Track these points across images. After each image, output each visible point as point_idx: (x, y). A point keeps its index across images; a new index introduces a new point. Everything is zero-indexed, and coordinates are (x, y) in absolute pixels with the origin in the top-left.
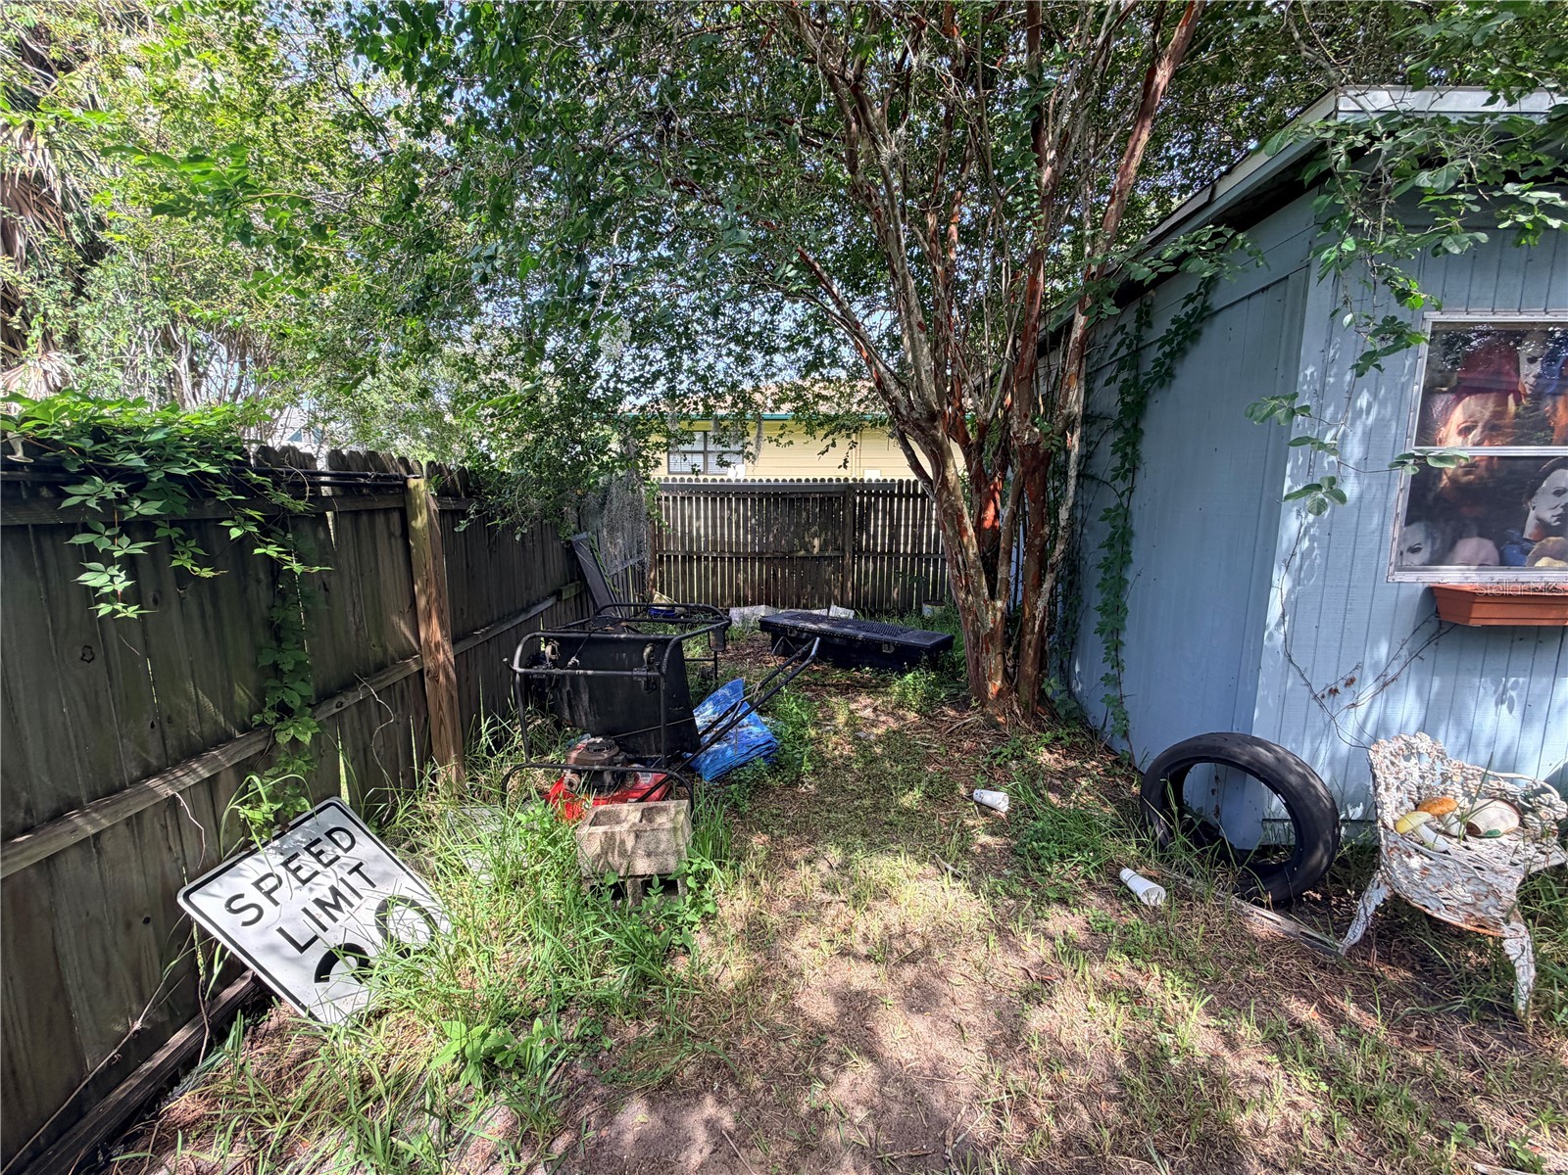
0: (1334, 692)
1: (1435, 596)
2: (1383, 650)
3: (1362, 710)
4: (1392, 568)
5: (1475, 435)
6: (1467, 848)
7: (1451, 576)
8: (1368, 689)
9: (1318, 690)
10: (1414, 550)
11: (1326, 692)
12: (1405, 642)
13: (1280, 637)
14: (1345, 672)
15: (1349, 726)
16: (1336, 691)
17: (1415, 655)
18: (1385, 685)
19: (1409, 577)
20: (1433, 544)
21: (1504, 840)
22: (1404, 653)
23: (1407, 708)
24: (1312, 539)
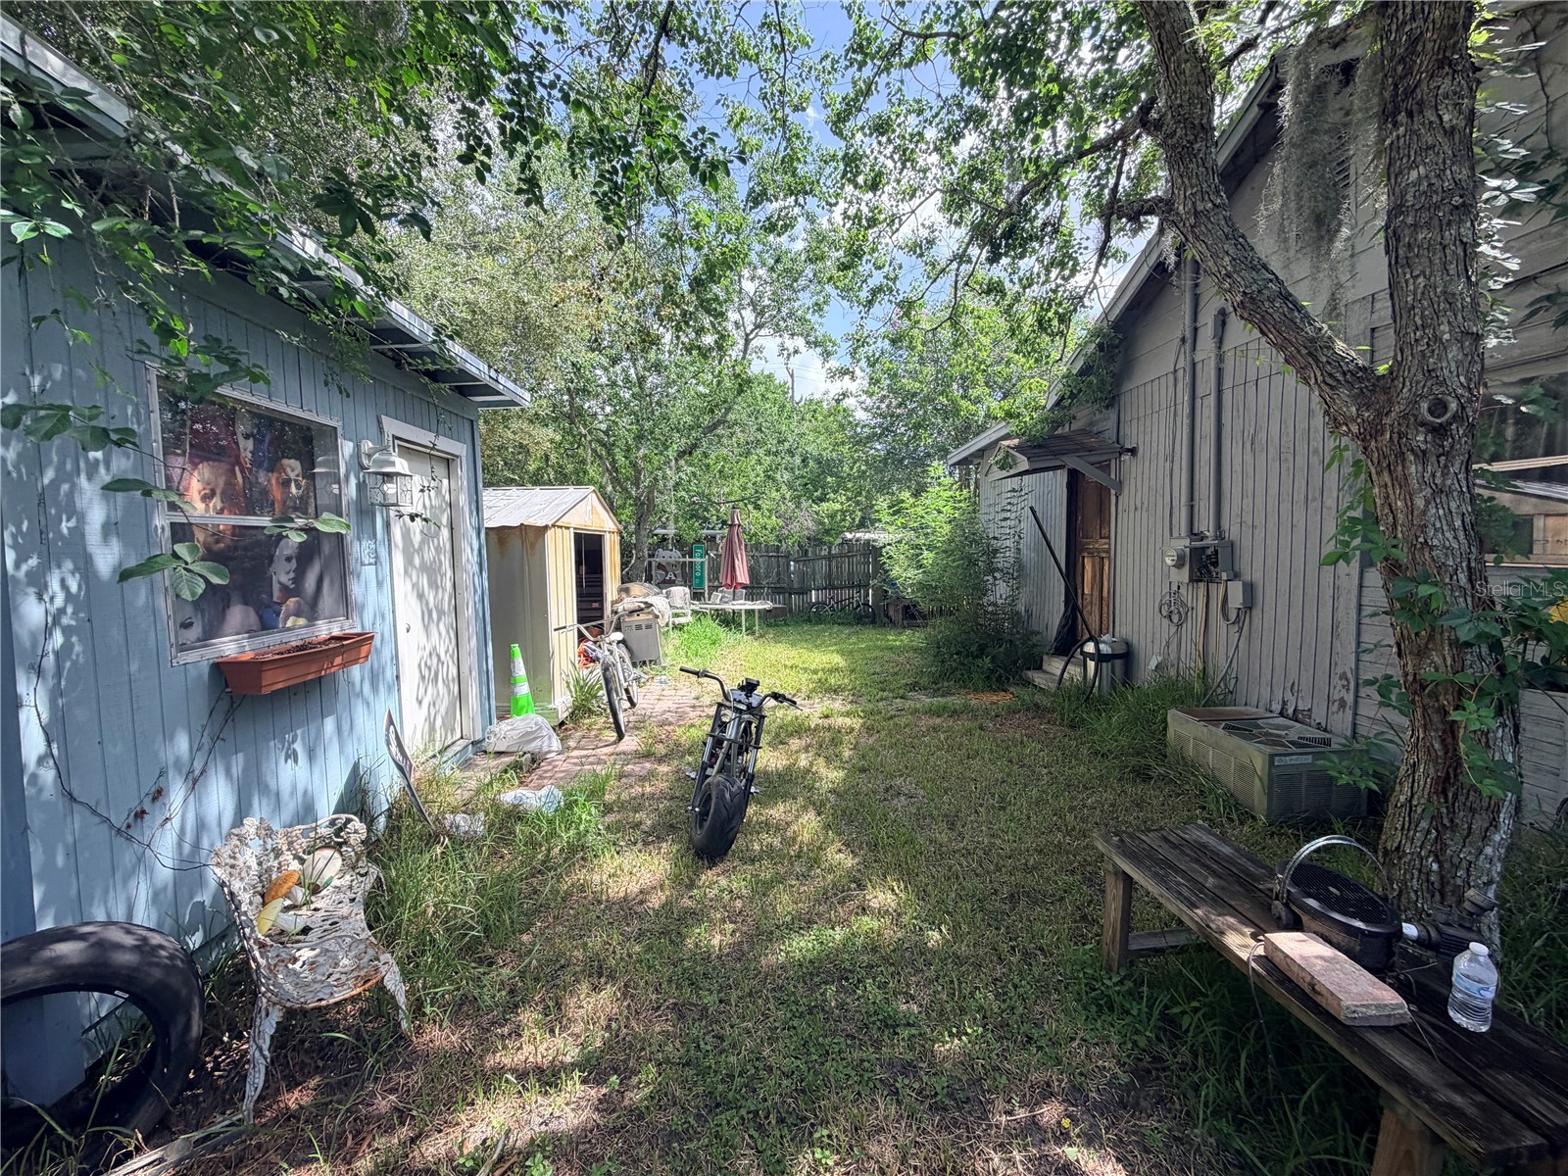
0: (141, 814)
1: (222, 671)
2: (182, 744)
3: (176, 822)
4: (174, 650)
5: (216, 502)
6: (316, 910)
7: (229, 646)
8: (177, 794)
9: (118, 821)
10: (186, 625)
11: (131, 820)
12: (204, 728)
13: (48, 775)
14: (148, 786)
15: (165, 846)
16: (143, 812)
17: (216, 738)
18: (195, 782)
19: (191, 657)
20: (203, 616)
21: (336, 882)
22: (206, 740)
23: (219, 796)
24: (67, 631)
